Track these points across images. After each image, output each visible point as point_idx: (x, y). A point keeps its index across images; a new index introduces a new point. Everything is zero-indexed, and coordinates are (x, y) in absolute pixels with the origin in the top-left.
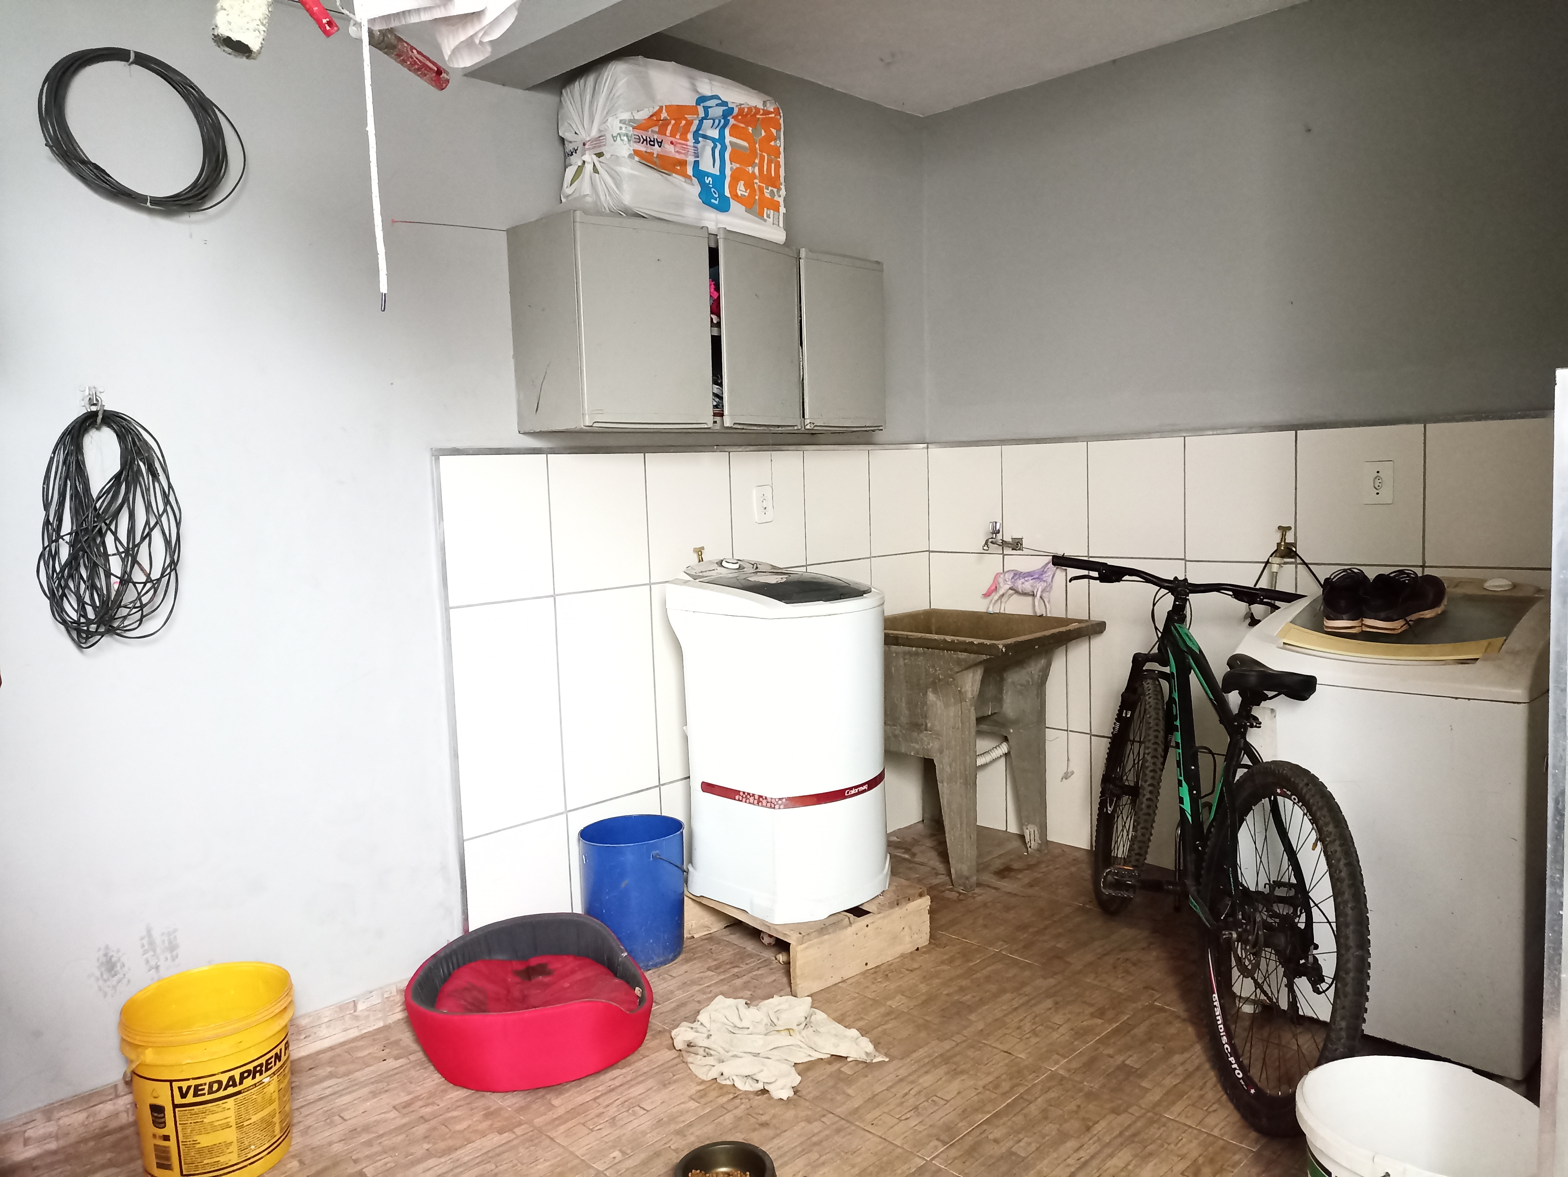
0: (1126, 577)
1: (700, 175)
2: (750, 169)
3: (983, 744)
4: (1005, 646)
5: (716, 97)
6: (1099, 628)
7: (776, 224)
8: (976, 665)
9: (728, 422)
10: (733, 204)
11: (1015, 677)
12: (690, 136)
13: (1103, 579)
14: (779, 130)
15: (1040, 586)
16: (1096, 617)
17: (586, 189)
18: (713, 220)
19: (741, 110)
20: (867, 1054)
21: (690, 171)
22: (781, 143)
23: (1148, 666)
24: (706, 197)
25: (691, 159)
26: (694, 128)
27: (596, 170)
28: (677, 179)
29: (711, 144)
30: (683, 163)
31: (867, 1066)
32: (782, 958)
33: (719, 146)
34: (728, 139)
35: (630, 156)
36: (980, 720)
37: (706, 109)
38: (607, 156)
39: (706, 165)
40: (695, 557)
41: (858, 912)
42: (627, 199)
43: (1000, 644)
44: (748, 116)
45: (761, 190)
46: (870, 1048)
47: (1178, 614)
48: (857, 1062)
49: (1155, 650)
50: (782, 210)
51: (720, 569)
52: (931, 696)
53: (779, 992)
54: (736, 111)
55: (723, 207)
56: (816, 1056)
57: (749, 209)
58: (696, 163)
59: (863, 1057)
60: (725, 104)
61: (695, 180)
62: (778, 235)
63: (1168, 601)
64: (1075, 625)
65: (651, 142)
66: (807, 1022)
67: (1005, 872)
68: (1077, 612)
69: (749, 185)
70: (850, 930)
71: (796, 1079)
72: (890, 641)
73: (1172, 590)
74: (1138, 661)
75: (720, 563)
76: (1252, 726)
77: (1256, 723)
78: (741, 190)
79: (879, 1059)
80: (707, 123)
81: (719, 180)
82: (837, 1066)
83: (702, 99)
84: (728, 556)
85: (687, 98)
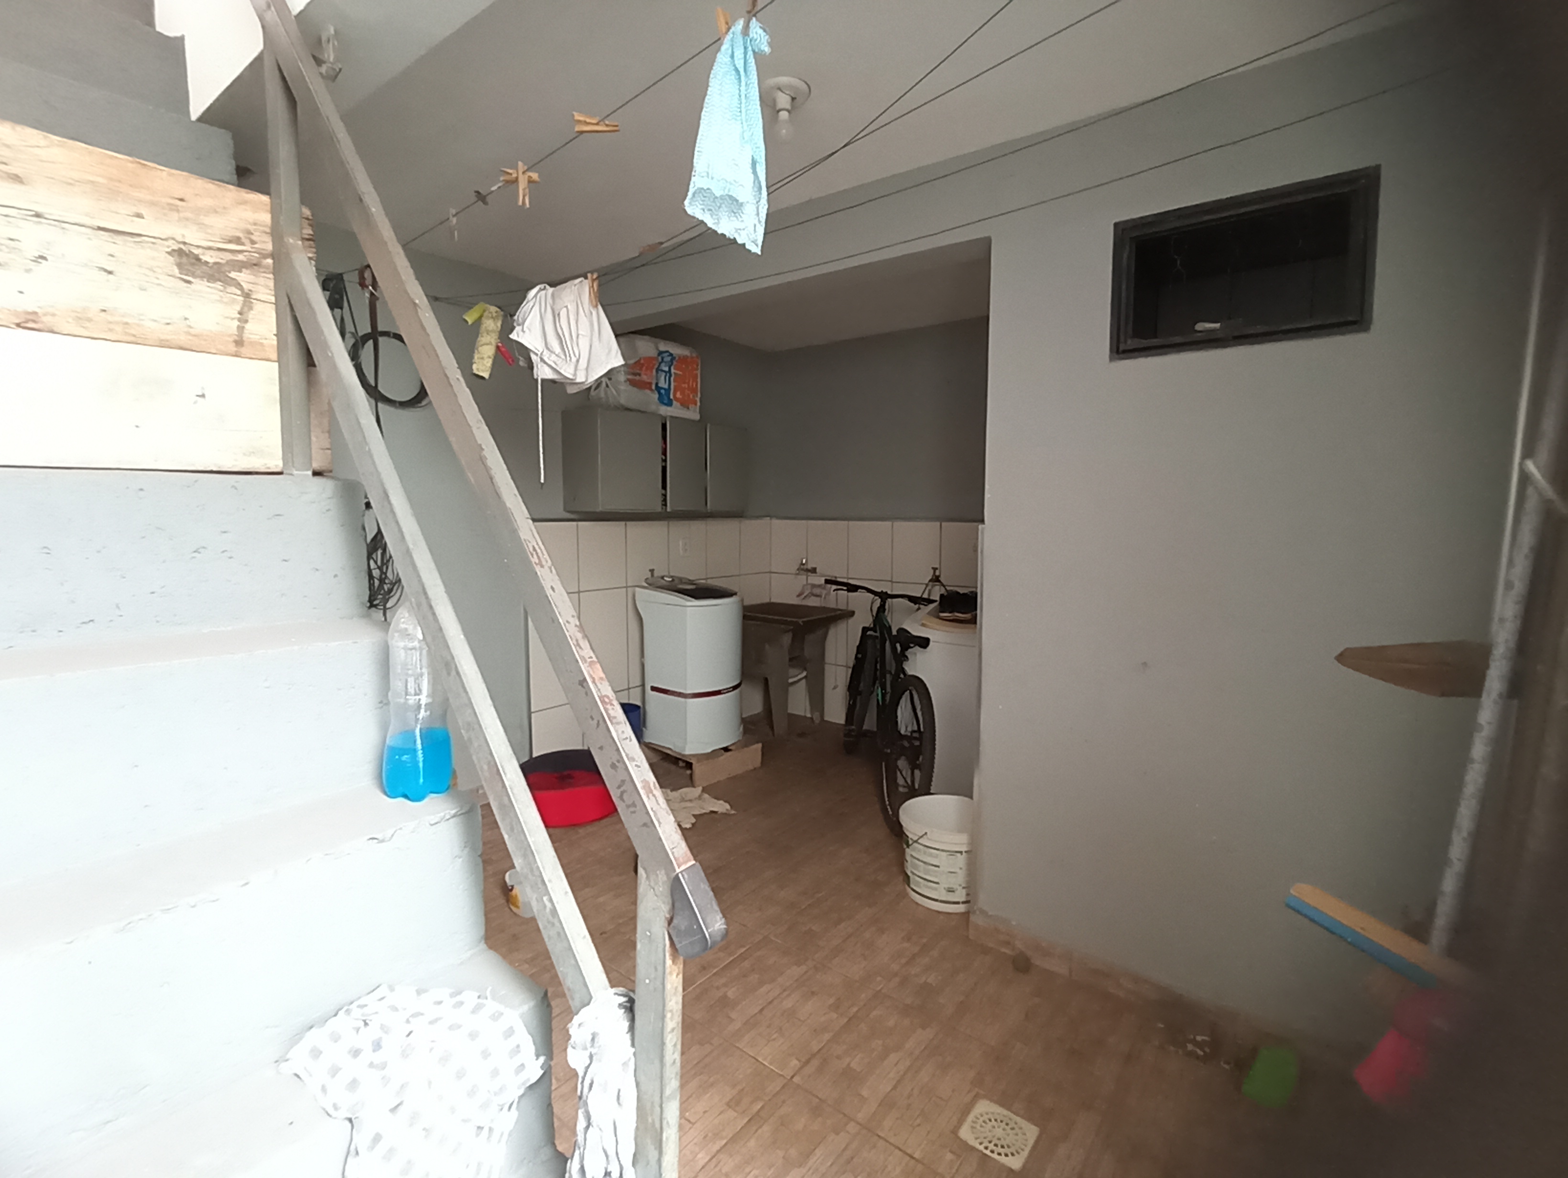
0: (859, 590)
1: (658, 388)
2: (683, 385)
3: (792, 671)
4: (803, 622)
5: (667, 352)
6: (852, 614)
7: (695, 411)
8: (788, 631)
9: (669, 510)
10: (675, 403)
11: (810, 638)
12: (654, 371)
13: (849, 591)
14: (697, 366)
15: (824, 592)
16: (851, 608)
17: (602, 395)
18: (664, 410)
19: (680, 358)
20: (727, 810)
21: (654, 387)
22: (699, 372)
23: (869, 633)
24: (661, 400)
25: (654, 382)
26: (656, 366)
27: (607, 386)
28: (648, 392)
29: (664, 374)
30: (650, 384)
31: (725, 815)
32: (689, 772)
33: (668, 374)
34: (673, 370)
35: (625, 381)
36: (791, 660)
37: (662, 359)
38: (613, 379)
39: (663, 384)
40: (650, 573)
41: (726, 749)
42: (623, 401)
43: (800, 621)
44: (683, 360)
45: (689, 396)
46: (728, 807)
47: (882, 608)
48: (722, 814)
49: (872, 626)
50: (699, 404)
51: (662, 581)
52: (767, 646)
53: (687, 786)
54: (677, 358)
55: (669, 404)
56: (704, 811)
57: (682, 404)
58: (657, 384)
59: (724, 811)
60: (671, 355)
61: (656, 392)
62: (697, 417)
63: (878, 602)
64: (839, 612)
65: (635, 374)
66: (700, 797)
67: (802, 735)
68: (842, 606)
69: (682, 393)
70: (722, 758)
71: (694, 820)
72: (745, 617)
73: (880, 597)
74: (865, 630)
75: (662, 578)
76: (905, 660)
77: (907, 658)
78: (678, 395)
79: (733, 812)
80: (663, 364)
81: (668, 391)
82: (713, 815)
83: (661, 353)
84: (666, 574)
85: (653, 353)
